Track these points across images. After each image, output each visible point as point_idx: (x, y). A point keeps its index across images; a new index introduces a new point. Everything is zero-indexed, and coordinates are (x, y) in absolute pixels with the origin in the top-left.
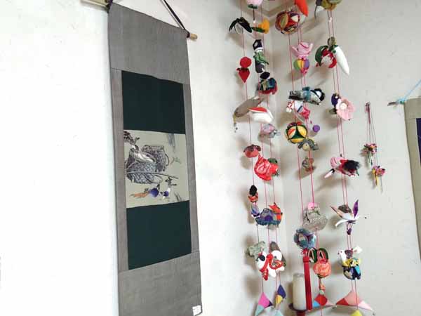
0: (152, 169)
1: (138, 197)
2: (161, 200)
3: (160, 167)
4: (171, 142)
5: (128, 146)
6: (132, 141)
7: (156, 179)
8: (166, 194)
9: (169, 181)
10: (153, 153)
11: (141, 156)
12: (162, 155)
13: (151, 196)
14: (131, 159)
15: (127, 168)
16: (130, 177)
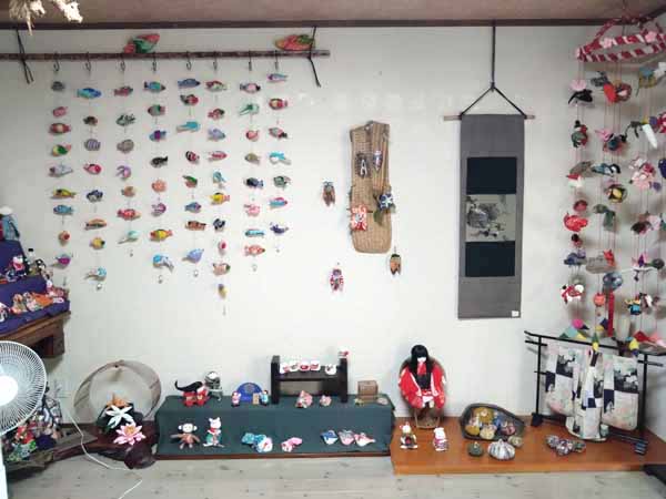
0: (485, 218)
1: (474, 235)
2: (490, 239)
3: (491, 217)
4: (503, 201)
5: (469, 205)
6: (472, 202)
7: (488, 226)
8: (495, 235)
9: (498, 227)
10: (486, 209)
11: (477, 211)
12: (494, 210)
13: (483, 236)
14: (471, 212)
15: (468, 218)
16: (469, 223)
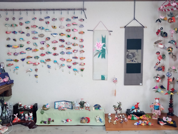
0: (132, 57)
1: (129, 61)
2: (134, 62)
3: (134, 56)
4: (137, 51)
6: (128, 52)
7: (133, 59)
8: (135, 61)
9: (136, 59)
10: (132, 54)
11: (130, 54)
12: (135, 54)
13: (131, 61)
14: (128, 55)
15: (127, 56)
16: (127, 58)
